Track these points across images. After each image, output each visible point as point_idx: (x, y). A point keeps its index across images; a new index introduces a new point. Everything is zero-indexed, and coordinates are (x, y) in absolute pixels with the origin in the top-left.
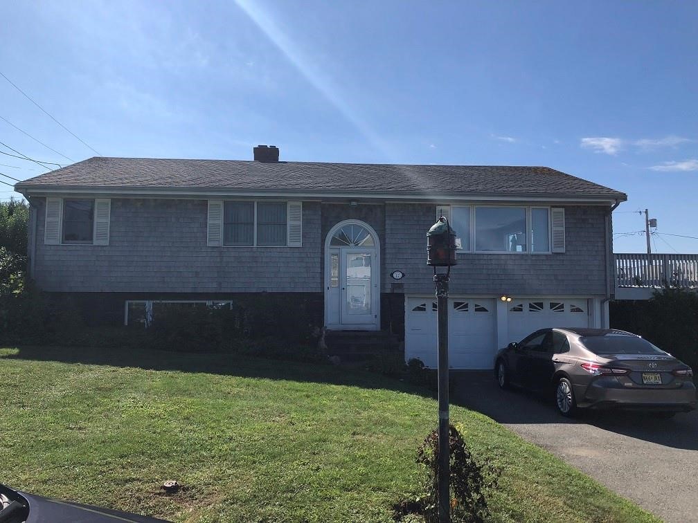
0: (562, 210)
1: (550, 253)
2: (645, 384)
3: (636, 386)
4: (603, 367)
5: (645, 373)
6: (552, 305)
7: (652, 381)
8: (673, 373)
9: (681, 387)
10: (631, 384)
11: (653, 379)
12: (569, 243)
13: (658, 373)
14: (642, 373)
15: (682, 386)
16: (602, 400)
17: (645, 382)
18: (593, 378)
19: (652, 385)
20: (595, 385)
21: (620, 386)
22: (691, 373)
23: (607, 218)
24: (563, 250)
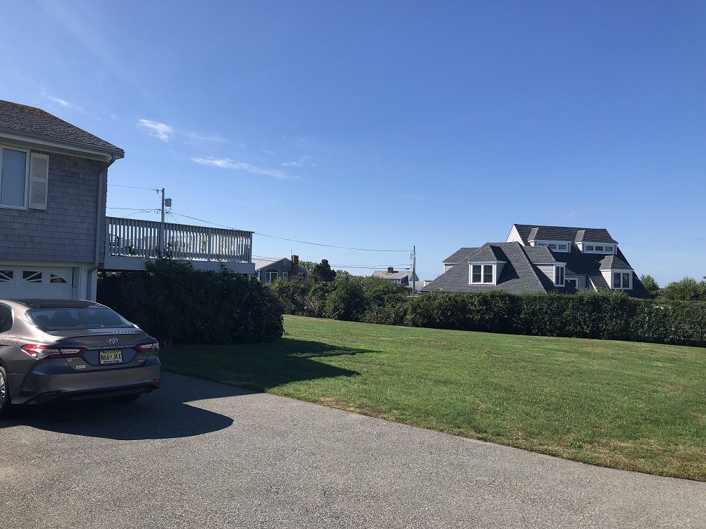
0: (47, 157)
1: (25, 208)
2: (103, 365)
3: (91, 368)
4: (50, 347)
5: (103, 350)
6: (26, 275)
7: (111, 360)
8: (137, 349)
9: (143, 365)
10: (84, 367)
11: (113, 357)
12: (51, 199)
13: (119, 349)
14: (99, 351)
15: (145, 363)
16: (44, 390)
17: (102, 362)
18: (35, 363)
19: (111, 364)
20: (36, 372)
21: (70, 370)
22: (158, 347)
23: (101, 176)
24: (43, 207)
